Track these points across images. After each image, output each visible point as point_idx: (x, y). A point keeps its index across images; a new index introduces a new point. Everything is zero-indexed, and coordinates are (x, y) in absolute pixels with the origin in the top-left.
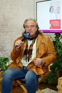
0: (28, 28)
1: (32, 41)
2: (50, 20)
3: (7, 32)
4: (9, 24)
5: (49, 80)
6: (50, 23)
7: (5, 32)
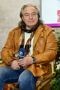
0: (28, 16)
1: (31, 34)
2: (58, 11)
3: (4, 28)
4: (7, 18)
5: (54, 87)
6: (58, 15)
7: (2, 28)
